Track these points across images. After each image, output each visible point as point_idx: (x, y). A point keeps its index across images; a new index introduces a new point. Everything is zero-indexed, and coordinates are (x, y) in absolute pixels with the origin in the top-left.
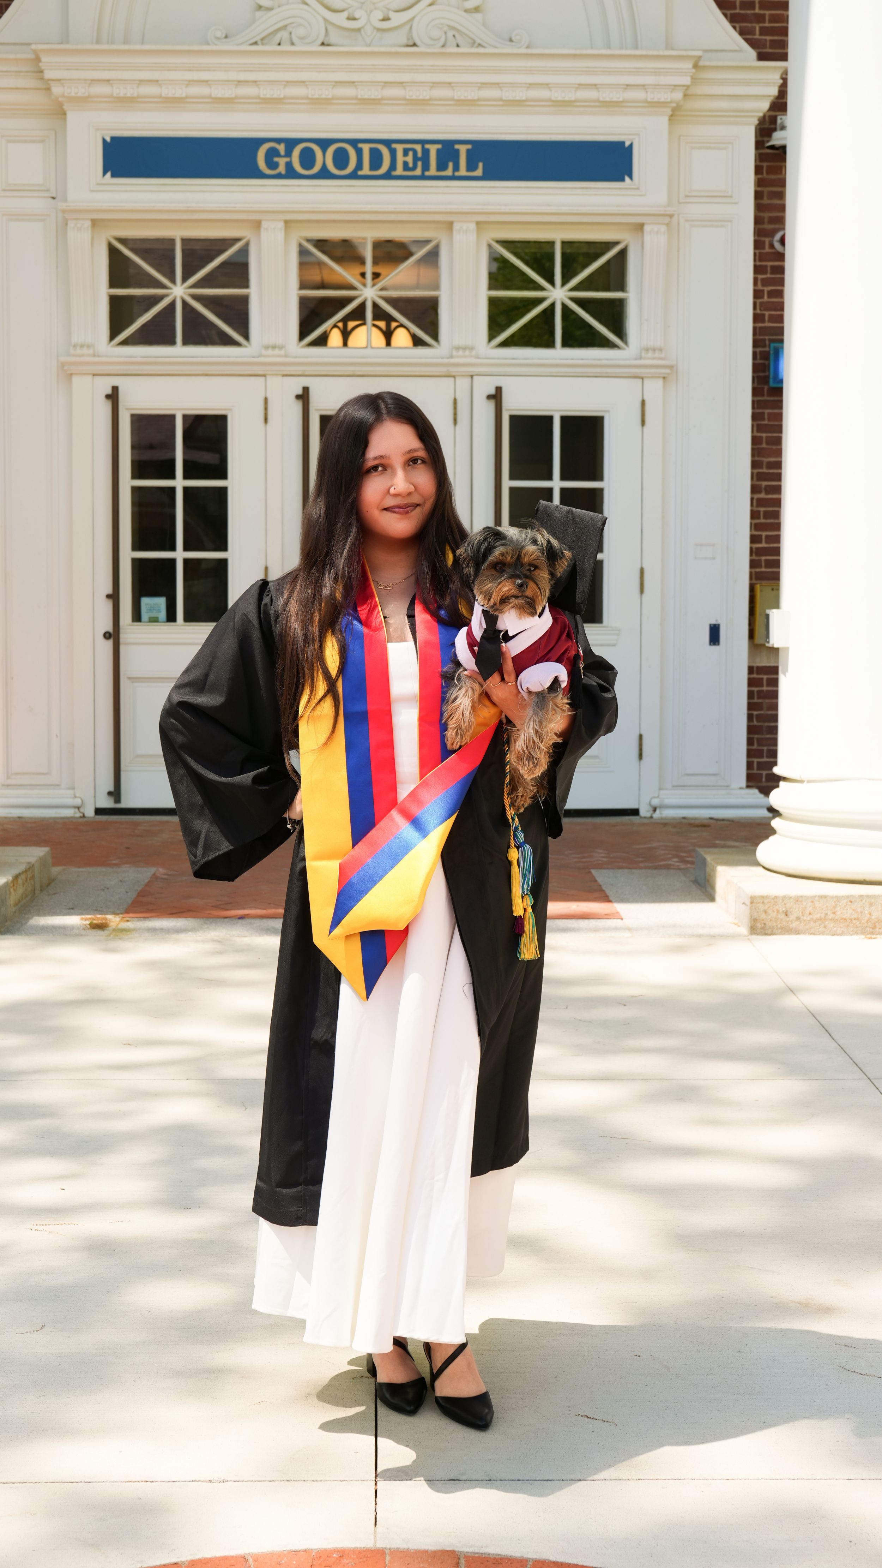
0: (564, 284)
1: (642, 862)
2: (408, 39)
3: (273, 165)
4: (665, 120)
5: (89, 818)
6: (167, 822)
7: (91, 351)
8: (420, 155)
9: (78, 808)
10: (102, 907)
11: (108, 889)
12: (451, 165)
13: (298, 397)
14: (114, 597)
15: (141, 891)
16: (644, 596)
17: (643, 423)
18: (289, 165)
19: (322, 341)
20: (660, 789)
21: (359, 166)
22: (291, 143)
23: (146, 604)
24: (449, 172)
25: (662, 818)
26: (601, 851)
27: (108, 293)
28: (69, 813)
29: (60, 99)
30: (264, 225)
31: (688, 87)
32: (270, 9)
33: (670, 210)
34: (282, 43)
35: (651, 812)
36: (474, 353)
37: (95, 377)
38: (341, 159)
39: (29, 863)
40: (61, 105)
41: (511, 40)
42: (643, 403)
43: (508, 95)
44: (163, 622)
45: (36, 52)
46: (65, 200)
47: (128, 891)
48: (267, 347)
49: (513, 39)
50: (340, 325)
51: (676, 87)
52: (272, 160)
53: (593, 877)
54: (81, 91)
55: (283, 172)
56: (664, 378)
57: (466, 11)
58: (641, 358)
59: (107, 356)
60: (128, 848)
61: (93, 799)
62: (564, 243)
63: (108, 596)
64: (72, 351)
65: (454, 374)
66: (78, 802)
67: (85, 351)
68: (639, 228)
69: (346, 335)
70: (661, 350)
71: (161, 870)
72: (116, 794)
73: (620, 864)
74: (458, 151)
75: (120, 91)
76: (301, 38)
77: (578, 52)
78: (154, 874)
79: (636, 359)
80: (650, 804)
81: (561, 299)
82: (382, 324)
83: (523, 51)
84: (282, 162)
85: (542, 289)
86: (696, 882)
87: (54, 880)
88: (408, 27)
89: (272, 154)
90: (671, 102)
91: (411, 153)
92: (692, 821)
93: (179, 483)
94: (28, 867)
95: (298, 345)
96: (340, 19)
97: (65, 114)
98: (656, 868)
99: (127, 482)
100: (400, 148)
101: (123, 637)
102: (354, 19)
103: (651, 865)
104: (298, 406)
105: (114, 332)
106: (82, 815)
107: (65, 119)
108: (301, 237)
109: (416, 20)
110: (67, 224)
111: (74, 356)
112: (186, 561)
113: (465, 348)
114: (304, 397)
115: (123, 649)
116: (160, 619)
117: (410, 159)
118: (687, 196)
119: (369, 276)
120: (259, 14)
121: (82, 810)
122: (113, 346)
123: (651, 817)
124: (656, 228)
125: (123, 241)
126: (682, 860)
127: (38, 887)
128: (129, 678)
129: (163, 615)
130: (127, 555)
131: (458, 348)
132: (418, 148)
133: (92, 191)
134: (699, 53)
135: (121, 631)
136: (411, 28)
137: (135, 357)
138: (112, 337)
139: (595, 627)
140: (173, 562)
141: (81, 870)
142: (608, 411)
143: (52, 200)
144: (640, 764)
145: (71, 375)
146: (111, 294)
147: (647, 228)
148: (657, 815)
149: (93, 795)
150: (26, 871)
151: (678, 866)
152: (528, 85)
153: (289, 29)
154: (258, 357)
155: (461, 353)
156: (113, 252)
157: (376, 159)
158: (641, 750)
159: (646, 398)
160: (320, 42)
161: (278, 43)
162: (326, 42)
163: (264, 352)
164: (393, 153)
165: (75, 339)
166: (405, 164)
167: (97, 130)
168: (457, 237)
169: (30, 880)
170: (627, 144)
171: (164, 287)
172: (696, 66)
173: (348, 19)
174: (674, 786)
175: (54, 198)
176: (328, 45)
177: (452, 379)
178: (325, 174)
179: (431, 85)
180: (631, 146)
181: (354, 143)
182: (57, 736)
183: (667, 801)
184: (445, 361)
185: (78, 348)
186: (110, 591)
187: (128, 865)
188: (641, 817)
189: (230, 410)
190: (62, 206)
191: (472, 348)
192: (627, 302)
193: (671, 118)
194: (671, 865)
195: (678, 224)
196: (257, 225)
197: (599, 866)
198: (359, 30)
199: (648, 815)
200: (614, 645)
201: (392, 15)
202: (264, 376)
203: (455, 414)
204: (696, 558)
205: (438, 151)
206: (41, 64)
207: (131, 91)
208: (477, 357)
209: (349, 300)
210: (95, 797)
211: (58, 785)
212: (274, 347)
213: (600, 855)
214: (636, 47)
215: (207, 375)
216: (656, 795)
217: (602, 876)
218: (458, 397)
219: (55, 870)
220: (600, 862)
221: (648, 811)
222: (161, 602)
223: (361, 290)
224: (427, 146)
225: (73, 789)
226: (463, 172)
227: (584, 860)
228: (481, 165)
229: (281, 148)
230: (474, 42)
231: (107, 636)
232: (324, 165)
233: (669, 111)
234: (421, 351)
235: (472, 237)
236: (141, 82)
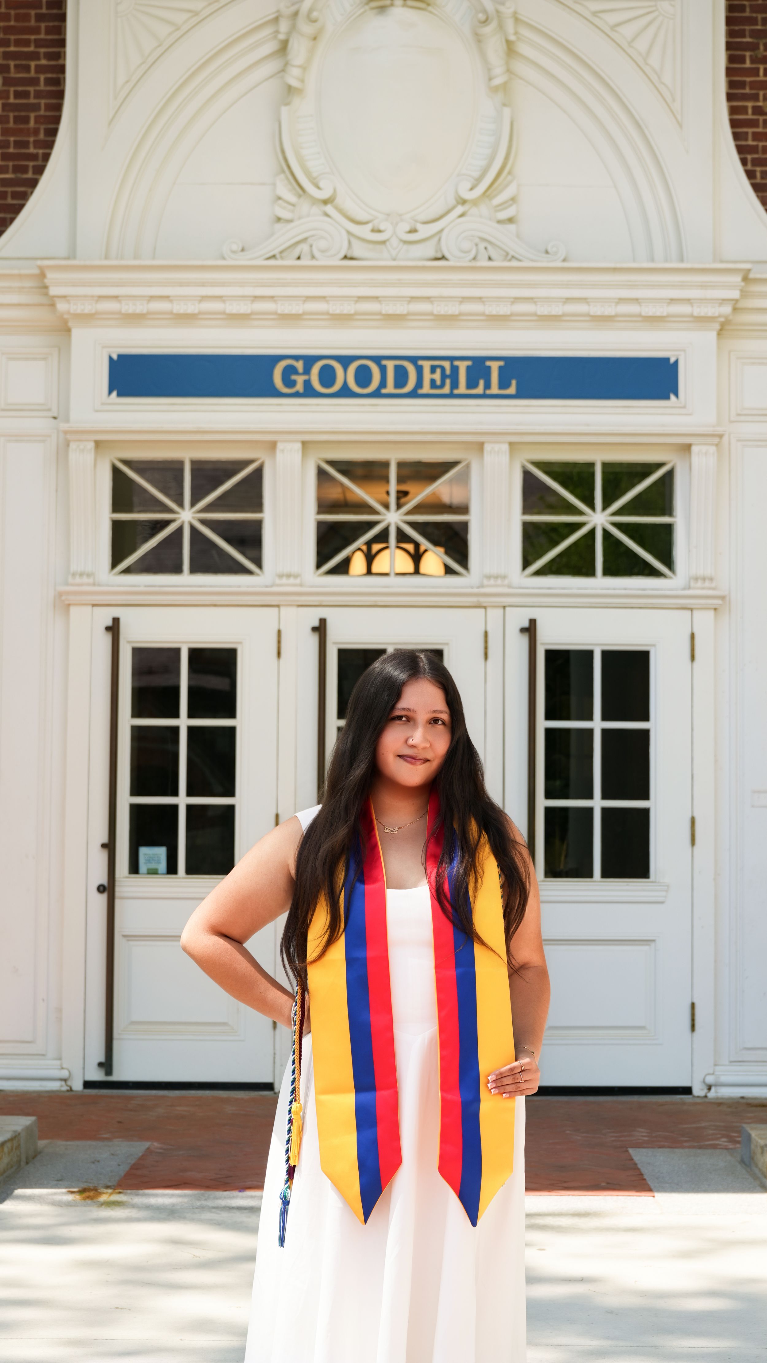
0: (604, 508)
1: (686, 1141)
2: (436, 252)
3: (289, 383)
4: (714, 334)
5: (76, 1091)
6: (163, 1097)
7: (91, 580)
8: (448, 372)
9: (65, 1080)
10: (92, 1180)
11: (98, 1161)
12: (482, 383)
13: (314, 629)
14: (110, 846)
15: (134, 1164)
16: (696, 847)
17: (693, 658)
18: (307, 384)
19: (343, 568)
20: (716, 1065)
21: (383, 384)
22: (310, 361)
23: (145, 854)
24: (480, 390)
25: (717, 1098)
26: (643, 1130)
27: (111, 518)
28: (54, 1086)
29: (65, 316)
30: (280, 446)
31: (737, 301)
32: (290, 221)
33: (719, 430)
34: (302, 257)
35: (706, 1091)
36: (506, 582)
37: (95, 608)
38: (363, 377)
39: (15, 1131)
40: (66, 322)
41: (547, 252)
42: (693, 636)
43: (543, 310)
44: (163, 874)
45: (40, 268)
46: (67, 420)
47: (120, 1164)
48: (281, 576)
49: (549, 250)
50: (364, 548)
51: (724, 301)
52: (289, 377)
53: (630, 1155)
54: (88, 308)
55: (301, 390)
56: (715, 609)
57: (499, 222)
58: (689, 588)
59: (108, 585)
60: (119, 1122)
61: (82, 1070)
62: (605, 465)
63: (104, 846)
64: (70, 580)
65: (484, 604)
66: (65, 1074)
67: (85, 580)
68: (687, 448)
69: (370, 558)
70: (711, 579)
71: (156, 1144)
72: (107, 1065)
73: (662, 1143)
74: (489, 368)
75: (129, 307)
76: (323, 251)
77: (618, 265)
78: (148, 1149)
79: (684, 589)
80: (704, 1082)
81: (602, 524)
82: (410, 547)
83: (559, 264)
84: (300, 380)
85: (581, 513)
86: (742, 1162)
87: (40, 1153)
88: (436, 239)
89: (289, 372)
90: (719, 316)
91: (438, 371)
92: (749, 1101)
93: (183, 722)
94: (14, 1135)
95: (315, 573)
96: (364, 231)
97: (69, 330)
98: (700, 1148)
99: (127, 721)
100: (427, 365)
101: (119, 891)
102: (379, 231)
103: (696, 1144)
104: (314, 640)
105: (116, 559)
106: (68, 1088)
107: (70, 336)
108: (320, 459)
109: (444, 235)
110: (68, 445)
111: (72, 585)
112: (189, 808)
113: (496, 577)
114: (321, 629)
115: (118, 903)
116: (160, 872)
117: (437, 376)
118: (739, 415)
119: (392, 500)
120: (278, 226)
121: (69, 1083)
122: (115, 574)
123: (706, 1097)
124: (704, 448)
125: (127, 463)
126: (732, 1140)
127: (24, 1159)
128: (124, 936)
129: (163, 866)
130: (125, 800)
131: (489, 577)
132: (447, 364)
133: (97, 411)
134: (748, 266)
135: (117, 884)
136: (439, 240)
137: (139, 586)
138: (114, 564)
139: (641, 882)
140: (175, 808)
141: (69, 1143)
142: (654, 645)
143: (53, 420)
144: (692, 1037)
145: (69, 605)
146: (115, 519)
147: (695, 449)
148: (712, 1094)
149: (81, 1066)
150: (11, 1140)
151: (726, 1146)
152: (564, 300)
153: (310, 241)
154: (272, 586)
155: (492, 582)
156: (116, 472)
157: (401, 377)
158: (693, 1020)
159: (695, 631)
160: (342, 255)
161: (297, 256)
162: (349, 255)
163: (278, 581)
164: (420, 370)
165: (74, 568)
166: (433, 382)
167: (103, 347)
168: (488, 458)
169: (16, 1149)
170: (672, 360)
171: (170, 511)
172: (745, 279)
173: (373, 231)
174: (731, 1062)
175: (55, 418)
176: (352, 259)
177: (483, 610)
178: (345, 392)
179: (460, 299)
180: (676, 362)
181: (377, 360)
182: (43, 1000)
183: (724, 1079)
184: (476, 590)
185: (77, 577)
186: (105, 839)
187: (120, 1139)
188: (694, 1097)
189: (240, 643)
190: (64, 426)
191: (504, 577)
192: (674, 527)
193: (720, 333)
194: (718, 1145)
195: (729, 444)
196: (272, 446)
197: (638, 1145)
198: (384, 242)
199: (702, 1093)
200: (662, 903)
201: (419, 226)
202: (278, 606)
203: (486, 648)
204: (753, 806)
205: (468, 368)
206: (46, 281)
207: (140, 308)
208: (510, 586)
209: (370, 525)
210: (84, 1068)
211: (43, 1055)
212: (289, 576)
213: (641, 1134)
214: (682, 260)
215: (215, 605)
216: (711, 1072)
217: (639, 1156)
218: (489, 630)
219: (42, 1143)
220: (640, 1141)
221: (702, 1090)
222: (161, 852)
223: (384, 515)
224: (456, 363)
225: (60, 1059)
226: (495, 390)
227: (623, 1139)
228: (514, 382)
229: (299, 365)
230: (507, 254)
231: (101, 889)
232: (345, 384)
233: (717, 326)
234: (452, 580)
235: (505, 458)
236: (152, 298)
